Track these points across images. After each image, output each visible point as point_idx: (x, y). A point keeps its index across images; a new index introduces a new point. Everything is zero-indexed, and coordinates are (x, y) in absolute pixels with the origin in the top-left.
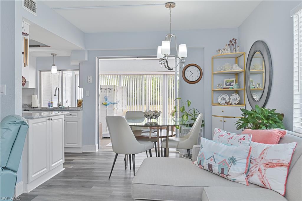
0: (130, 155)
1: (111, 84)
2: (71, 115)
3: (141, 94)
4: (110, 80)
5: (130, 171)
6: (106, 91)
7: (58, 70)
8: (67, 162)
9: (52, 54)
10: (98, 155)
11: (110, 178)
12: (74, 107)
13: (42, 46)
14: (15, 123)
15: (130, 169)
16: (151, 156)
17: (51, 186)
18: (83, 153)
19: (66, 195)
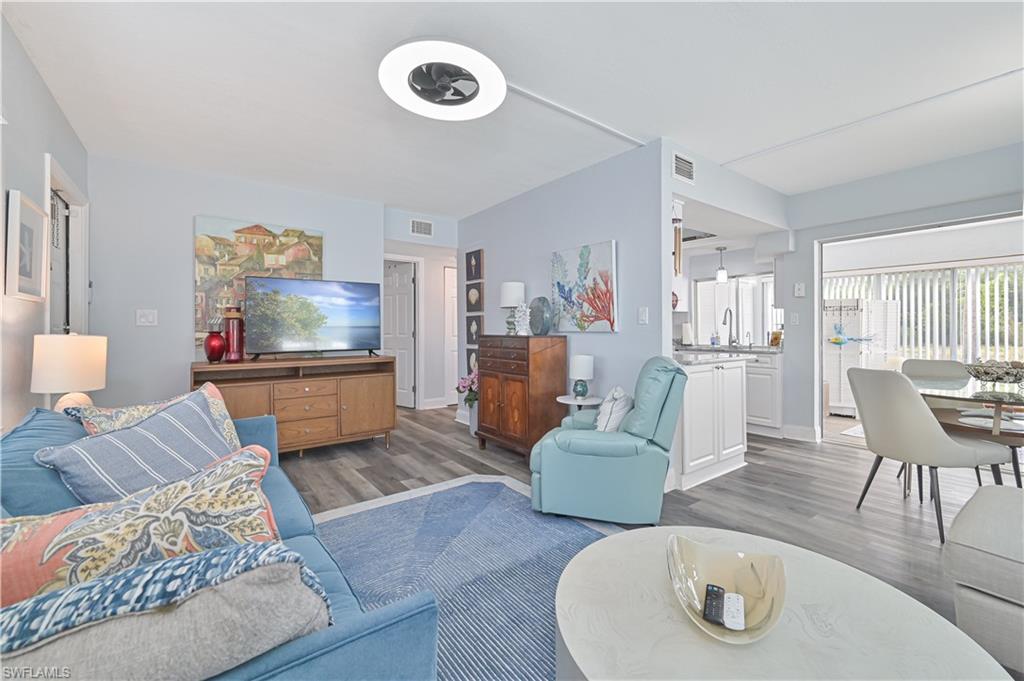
0: (920, 468)
1: (850, 297)
2: (757, 361)
3: (948, 318)
4: (841, 287)
5: (921, 507)
6: (837, 313)
7: (729, 277)
8: (751, 452)
9: (718, 249)
10: (822, 451)
11: (858, 507)
12: (760, 345)
13: (700, 238)
14: (666, 370)
15: (921, 500)
16: (999, 481)
17: (723, 490)
18: (784, 440)
19: (756, 516)
